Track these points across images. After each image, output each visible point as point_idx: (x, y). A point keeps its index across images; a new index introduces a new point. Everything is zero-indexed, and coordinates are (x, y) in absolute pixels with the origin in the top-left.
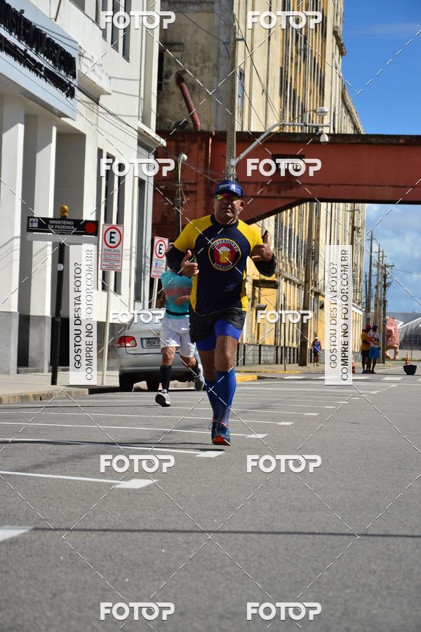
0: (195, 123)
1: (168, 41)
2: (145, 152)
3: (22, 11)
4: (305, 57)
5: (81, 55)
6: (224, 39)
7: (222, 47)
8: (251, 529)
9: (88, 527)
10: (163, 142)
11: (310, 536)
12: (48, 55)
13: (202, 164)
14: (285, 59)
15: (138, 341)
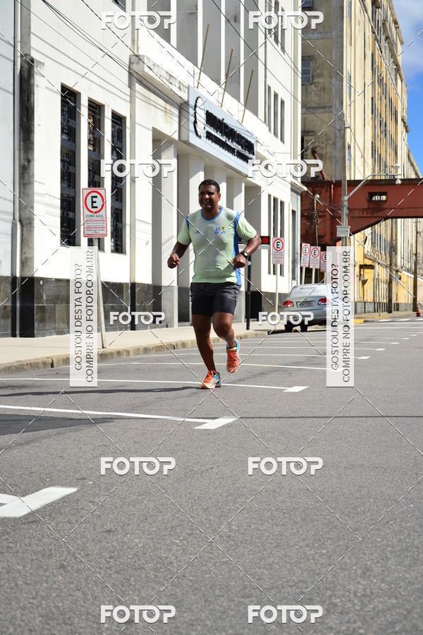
0: (323, 176)
1: (306, 130)
2: (295, 195)
3: (223, 119)
4: (385, 135)
5: (257, 141)
6: (338, 127)
7: (337, 132)
8: (362, 415)
9: (270, 416)
10: (306, 189)
11: (395, 418)
12: (238, 143)
13: (328, 200)
14: (374, 136)
15: (295, 304)
